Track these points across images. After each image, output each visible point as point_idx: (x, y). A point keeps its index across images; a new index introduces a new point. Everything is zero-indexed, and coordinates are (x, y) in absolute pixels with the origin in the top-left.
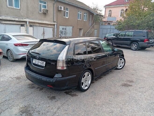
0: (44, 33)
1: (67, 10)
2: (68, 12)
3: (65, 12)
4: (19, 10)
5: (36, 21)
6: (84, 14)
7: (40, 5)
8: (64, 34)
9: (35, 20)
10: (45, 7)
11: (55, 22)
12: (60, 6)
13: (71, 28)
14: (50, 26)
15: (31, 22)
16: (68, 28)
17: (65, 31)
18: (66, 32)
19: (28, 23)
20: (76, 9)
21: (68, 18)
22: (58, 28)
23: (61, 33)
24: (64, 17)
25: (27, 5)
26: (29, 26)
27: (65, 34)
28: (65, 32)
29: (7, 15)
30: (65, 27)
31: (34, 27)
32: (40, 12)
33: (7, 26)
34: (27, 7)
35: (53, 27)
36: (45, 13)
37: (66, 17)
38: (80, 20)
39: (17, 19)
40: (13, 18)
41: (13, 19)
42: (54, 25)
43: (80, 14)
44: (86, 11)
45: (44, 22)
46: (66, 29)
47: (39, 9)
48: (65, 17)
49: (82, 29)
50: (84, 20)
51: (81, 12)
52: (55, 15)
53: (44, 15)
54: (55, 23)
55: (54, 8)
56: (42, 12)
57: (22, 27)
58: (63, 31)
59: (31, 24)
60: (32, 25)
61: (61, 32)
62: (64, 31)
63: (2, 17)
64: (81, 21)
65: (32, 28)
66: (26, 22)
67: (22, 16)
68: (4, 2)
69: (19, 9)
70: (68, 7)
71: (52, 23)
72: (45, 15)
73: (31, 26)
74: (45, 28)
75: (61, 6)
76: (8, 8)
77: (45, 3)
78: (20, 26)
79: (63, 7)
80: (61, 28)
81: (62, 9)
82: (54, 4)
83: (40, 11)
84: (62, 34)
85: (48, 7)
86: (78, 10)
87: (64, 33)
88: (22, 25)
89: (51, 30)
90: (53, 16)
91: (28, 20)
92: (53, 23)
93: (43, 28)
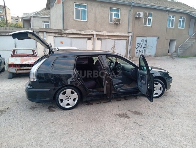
0: (114, 47)
1: (150, 16)
2: (151, 18)
3: (146, 19)
4: (86, 23)
5: (105, 33)
6: (180, 20)
7: (112, 15)
8: (143, 48)
9: (103, 33)
10: (118, 15)
11: (131, 33)
12: (138, 13)
13: (156, 38)
14: (122, 38)
15: (99, 35)
16: (149, 40)
17: (145, 43)
18: (147, 45)
19: (95, 36)
20: (164, 14)
21: (151, 27)
22: (134, 40)
23: (138, 46)
24: (144, 25)
25: (95, 16)
26: (96, 39)
27: (144, 48)
28: (145, 45)
29: (74, 28)
30: (144, 39)
31: (103, 40)
32: (111, 23)
33: (73, 39)
34: (95, 17)
35: (127, 39)
36: (117, 24)
37: (148, 26)
38: (172, 27)
39: (83, 33)
40: (78, 32)
41: (80, 33)
42: (129, 36)
43: (173, 20)
44: (182, 16)
45: (115, 34)
46: (146, 41)
47: (110, 18)
48: (146, 25)
49: (175, 40)
50: (179, 28)
51: (173, 17)
52: (131, 24)
53: (116, 26)
54: (130, 34)
55: (130, 15)
56: (113, 22)
57: (89, 41)
58: (141, 43)
59: (99, 37)
60: (100, 38)
61: (138, 45)
62: (144, 43)
63: (68, 31)
64: (174, 29)
65: (100, 41)
66: (93, 35)
67: (89, 29)
68: (71, 16)
69: (86, 21)
70: (151, 12)
71: (125, 35)
72: (117, 26)
73: (98, 39)
74: (116, 41)
75: (140, 12)
76: (74, 22)
77: (118, 11)
78: (87, 39)
79: (142, 14)
80: (138, 40)
81: (141, 16)
82: (130, 11)
83: (111, 21)
84: (139, 47)
85: (121, 16)
86: (168, 14)
87: (143, 46)
88: (89, 39)
89: (124, 43)
90: (127, 26)
91: (95, 33)
92: (127, 35)
93: (113, 41)
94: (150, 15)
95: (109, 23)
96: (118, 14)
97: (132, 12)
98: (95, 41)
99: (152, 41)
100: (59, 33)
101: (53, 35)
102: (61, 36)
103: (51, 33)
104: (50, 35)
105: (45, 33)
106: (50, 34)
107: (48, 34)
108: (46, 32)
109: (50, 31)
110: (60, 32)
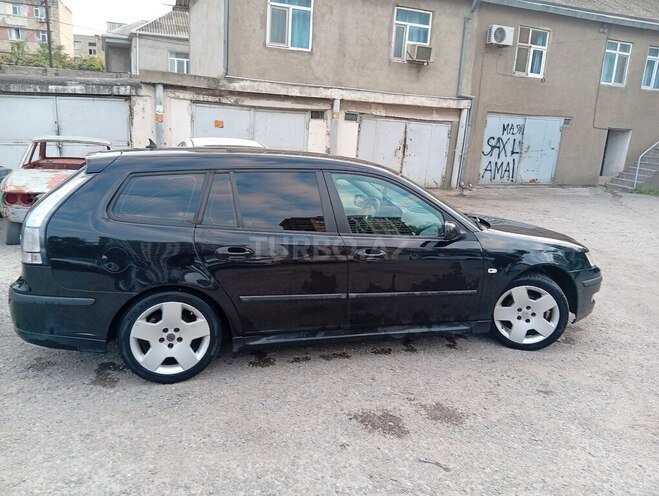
0: (405, 146)
1: (540, 41)
2: (544, 49)
3: (523, 52)
4: (308, 57)
5: (374, 95)
6: (650, 57)
7: (400, 31)
8: (509, 153)
9: (367, 94)
10: (423, 35)
11: (466, 98)
12: (495, 27)
13: (559, 122)
14: (436, 117)
15: (353, 103)
16: (533, 125)
17: (518, 137)
18: (525, 146)
19: (337, 104)
20: (591, 34)
21: (543, 80)
22: (476, 124)
23: (493, 147)
24: (518, 74)
25: (340, 35)
26: (342, 115)
27: (513, 153)
28: (517, 143)
29: (262, 75)
30: (517, 121)
31: (367, 124)
32: (396, 60)
33: (260, 115)
34: (342, 40)
35: (454, 119)
36: (419, 63)
37: (531, 75)
38: (617, 85)
39: (295, 92)
40: (279, 87)
41: (282, 91)
42: (460, 110)
43: (623, 60)
45: (408, 101)
46: (521, 129)
47: (393, 45)
48: (523, 74)
49: (628, 131)
50: (644, 87)
51: (625, 48)
52: (468, 67)
53: (414, 71)
54: (465, 104)
55: (468, 37)
56: (406, 57)
57: (315, 123)
58: (505, 139)
59: (353, 110)
60: (355, 112)
61: (493, 142)
62: (512, 137)
63: (242, 83)
64: (624, 91)
65: (354, 125)
66: (330, 101)
67: (317, 78)
68: (254, 30)
69: (309, 50)
70: (543, 28)
71: (445, 104)
72: (419, 71)
73: (350, 117)
74: (412, 126)
75: (504, 27)
76: (266, 51)
77: (425, 19)
78: (308, 115)
79: (510, 32)
80: (494, 125)
81: (508, 40)
82: (467, 20)
83: (398, 54)
84: (496, 151)
85: (434, 36)
86: (605, 36)
87: (509, 148)
88: (317, 115)
89: (442, 131)
90: (456, 74)
91: (337, 94)
92: (453, 104)
93: (401, 125)
94: (538, 38)
95: (390, 61)
96: (426, 31)
97: (475, 23)
98: (336, 122)
99: (544, 132)
100: (211, 92)
101: (189, 95)
102: (216, 103)
103: (184, 88)
104: (178, 98)
105: (160, 89)
106: (180, 94)
107: (170, 93)
108: (166, 86)
109: (180, 84)
110: (214, 86)
